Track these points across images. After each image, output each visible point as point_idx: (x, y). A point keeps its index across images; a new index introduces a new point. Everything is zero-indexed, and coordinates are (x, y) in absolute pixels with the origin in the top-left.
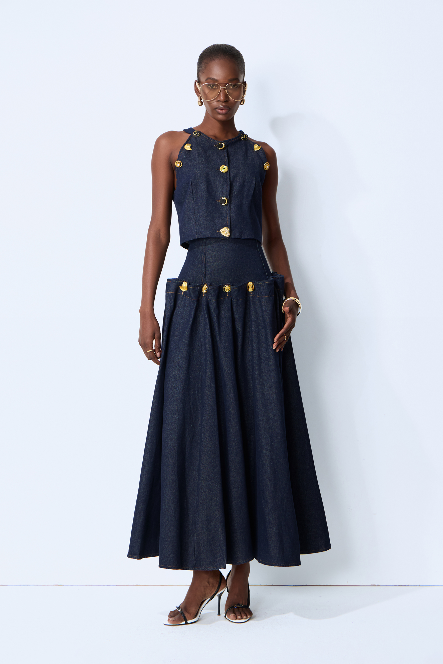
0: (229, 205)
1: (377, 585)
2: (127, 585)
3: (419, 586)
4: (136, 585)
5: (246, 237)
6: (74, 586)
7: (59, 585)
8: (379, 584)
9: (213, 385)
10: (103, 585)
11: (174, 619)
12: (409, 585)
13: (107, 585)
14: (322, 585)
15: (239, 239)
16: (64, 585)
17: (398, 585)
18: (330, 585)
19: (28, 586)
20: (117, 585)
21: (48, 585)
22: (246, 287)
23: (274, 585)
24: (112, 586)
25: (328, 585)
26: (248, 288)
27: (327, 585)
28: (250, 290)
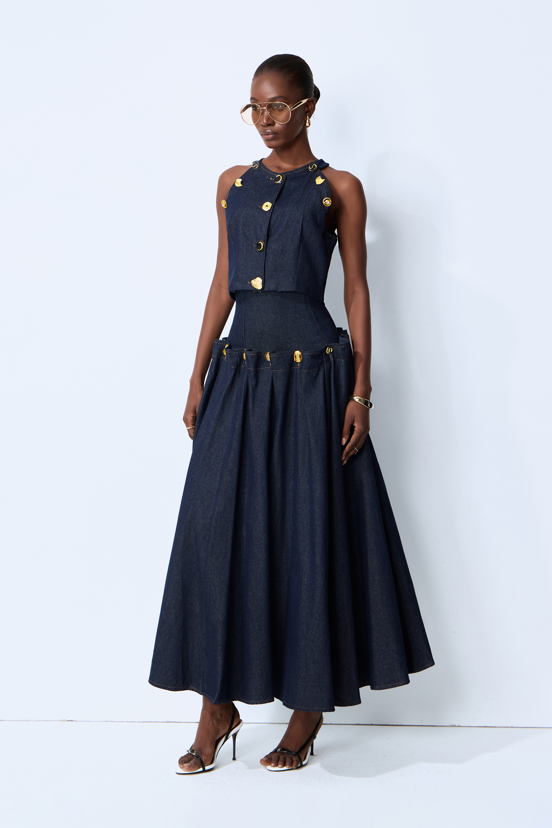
0: (265, 250)
1: (457, 725)
2: (155, 722)
3: (512, 727)
4: (166, 721)
5: (283, 289)
6: (91, 721)
7: (68, 721)
8: (460, 725)
9: (236, 470)
10: (127, 721)
11: (190, 765)
12: (497, 726)
13: (132, 722)
14: (391, 724)
15: (275, 291)
16: (76, 721)
17: (482, 726)
18: (400, 724)
19: (28, 721)
20: (143, 722)
21: (52, 721)
22: (292, 356)
23: (333, 723)
24: (137, 722)
25: (399, 724)
26: (295, 358)
27: (397, 724)
28: (298, 360)
